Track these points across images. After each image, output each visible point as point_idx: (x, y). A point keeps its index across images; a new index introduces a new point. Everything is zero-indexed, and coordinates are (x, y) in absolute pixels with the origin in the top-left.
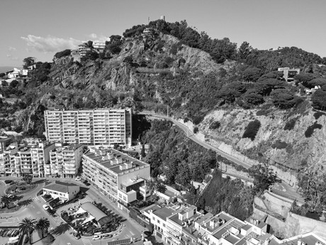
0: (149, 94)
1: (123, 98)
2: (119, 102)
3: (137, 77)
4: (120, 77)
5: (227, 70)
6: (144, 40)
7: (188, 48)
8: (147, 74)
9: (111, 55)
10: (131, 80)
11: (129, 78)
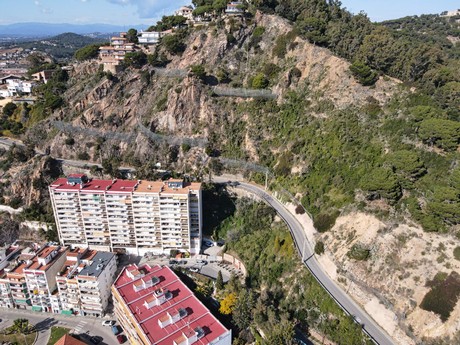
0: (233, 140)
1: (187, 148)
2: (181, 154)
3: (214, 106)
4: (182, 105)
5: (382, 101)
6: (228, 27)
7: (307, 44)
8: (231, 99)
9: (169, 57)
10: (202, 111)
11: (199, 108)
